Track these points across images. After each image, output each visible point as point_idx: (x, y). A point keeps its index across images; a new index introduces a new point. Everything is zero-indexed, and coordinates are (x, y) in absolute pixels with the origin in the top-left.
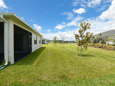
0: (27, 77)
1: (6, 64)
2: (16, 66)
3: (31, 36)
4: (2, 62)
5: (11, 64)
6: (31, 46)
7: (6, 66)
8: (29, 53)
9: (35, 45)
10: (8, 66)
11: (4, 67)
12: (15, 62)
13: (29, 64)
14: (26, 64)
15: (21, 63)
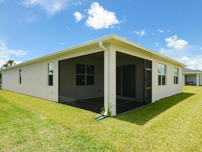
0: (124, 141)
1: (106, 114)
2: (117, 120)
3: (151, 68)
4: (101, 110)
5: (112, 115)
6: (151, 90)
7: (105, 117)
8: (144, 103)
9: (162, 86)
10: (108, 117)
11: (103, 117)
12: (118, 114)
13: (136, 123)
14: (131, 122)
15: (125, 117)
